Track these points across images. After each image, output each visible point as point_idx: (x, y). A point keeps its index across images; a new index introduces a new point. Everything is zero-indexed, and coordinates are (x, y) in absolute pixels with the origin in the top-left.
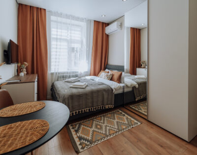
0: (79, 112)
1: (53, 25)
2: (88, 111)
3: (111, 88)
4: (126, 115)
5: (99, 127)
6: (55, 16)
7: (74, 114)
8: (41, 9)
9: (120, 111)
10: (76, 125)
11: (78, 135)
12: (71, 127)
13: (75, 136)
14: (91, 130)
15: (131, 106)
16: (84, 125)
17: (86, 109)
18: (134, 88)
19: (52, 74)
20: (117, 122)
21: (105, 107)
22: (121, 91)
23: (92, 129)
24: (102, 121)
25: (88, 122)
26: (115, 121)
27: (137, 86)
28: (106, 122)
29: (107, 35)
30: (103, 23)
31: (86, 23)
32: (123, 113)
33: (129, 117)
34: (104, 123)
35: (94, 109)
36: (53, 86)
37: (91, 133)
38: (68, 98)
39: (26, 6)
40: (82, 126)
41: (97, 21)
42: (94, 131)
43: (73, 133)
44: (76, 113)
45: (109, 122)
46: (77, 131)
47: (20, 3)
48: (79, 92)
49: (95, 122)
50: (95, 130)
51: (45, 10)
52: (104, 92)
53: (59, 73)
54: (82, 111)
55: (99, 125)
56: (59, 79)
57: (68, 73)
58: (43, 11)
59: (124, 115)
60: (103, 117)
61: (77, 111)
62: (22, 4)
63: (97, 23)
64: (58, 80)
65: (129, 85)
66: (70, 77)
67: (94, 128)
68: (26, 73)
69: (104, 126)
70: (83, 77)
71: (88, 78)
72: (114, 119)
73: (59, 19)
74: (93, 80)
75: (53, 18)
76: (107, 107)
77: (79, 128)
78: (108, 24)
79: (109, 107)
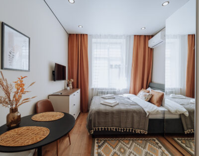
0: (105, 129)
1: (94, 46)
2: (114, 130)
3: (144, 111)
4: (163, 148)
5: (122, 150)
6: (95, 38)
7: (100, 130)
8: (84, 35)
9: (157, 141)
10: (101, 141)
11: (99, 151)
12: (96, 141)
13: (96, 151)
14: (113, 151)
15: (176, 139)
16: (108, 143)
17: (112, 128)
18: (182, 115)
19: (93, 89)
20: (147, 153)
21: (135, 131)
22: (160, 117)
23: (115, 150)
24: (129, 146)
25: (113, 142)
26: (144, 151)
27: (187, 114)
28: (132, 148)
29: (151, 49)
30: (145, 36)
31: (125, 40)
32: (160, 145)
33: (166, 152)
34: (129, 148)
35: (121, 129)
37: (112, 153)
38: (95, 113)
39: (73, 34)
40: (106, 144)
41: (138, 36)
42: (115, 153)
43: (96, 147)
44: (102, 129)
45: (136, 149)
46: (99, 147)
47: (70, 33)
48: (106, 110)
49: (120, 143)
50: (117, 152)
51: (87, 35)
52: (135, 115)
53: (98, 89)
54: (108, 129)
55: (124, 149)
56: (99, 94)
57: (106, 89)
58: (85, 36)
59: (160, 147)
60: (131, 142)
61: (103, 128)
62: (71, 34)
63: (138, 37)
64: (97, 95)
65: (173, 110)
66: (107, 93)
67: (116, 150)
68: (71, 87)
69: (128, 151)
70: (121, 94)
71: (126, 95)
72: (144, 148)
73: (99, 40)
74: (129, 99)
75: (94, 40)
76: (138, 131)
77: (103, 144)
78: (152, 36)
79: (141, 132)
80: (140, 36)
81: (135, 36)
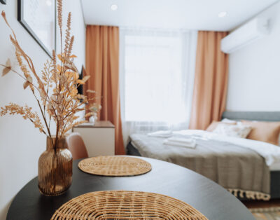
8: (112, 27)
21: (244, 194)
29: (226, 54)
30: (216, 33)
36: (130, 140)
39: (95, 26)
41: (204, 32)
51: (117, 27)
58: (115, 30)
63: (204, 34)
78: (228, 33)
79: (255, 196)
80: (208, 32)
81: (199, 32)
